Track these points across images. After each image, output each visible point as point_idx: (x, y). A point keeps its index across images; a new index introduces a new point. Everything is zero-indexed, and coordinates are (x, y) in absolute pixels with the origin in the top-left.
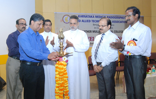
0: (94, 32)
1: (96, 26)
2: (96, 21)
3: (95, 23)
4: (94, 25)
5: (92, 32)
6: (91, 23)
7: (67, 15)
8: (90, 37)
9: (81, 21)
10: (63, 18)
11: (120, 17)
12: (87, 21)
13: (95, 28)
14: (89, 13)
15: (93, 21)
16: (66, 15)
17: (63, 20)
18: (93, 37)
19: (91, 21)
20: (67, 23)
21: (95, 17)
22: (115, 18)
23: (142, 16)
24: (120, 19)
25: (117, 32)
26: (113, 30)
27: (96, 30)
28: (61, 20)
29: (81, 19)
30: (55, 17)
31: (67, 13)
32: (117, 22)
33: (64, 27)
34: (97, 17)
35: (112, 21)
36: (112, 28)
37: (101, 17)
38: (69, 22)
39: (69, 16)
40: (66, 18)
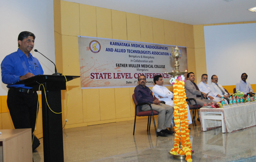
0: (130, 66)
1: (132, 59)
2: (132, 51)
3: (131, 54)
4: (130, 56)
5: (128, 66)
6: (127, 54)
7: (96, 41)
8: (126, 74)
9: (114, 50)
10: (90, 44)
11: (161, 48)
12: (122, 51)
13: (132, 61)
14: (124, 40)
15: (129, 51)
17: (90, 47)
18: (130, 74)
19: (127, 51)
20: (95, 52)
21: (130, 45)
22: (154, 47)
23: (184, 47)
24: (160, 49)
25: (157, 66)
26: (153, 64)
27: (133, 63)
28: (87, 48)
29: (114, 47)
30: (79, 42)
31: (95, 38)
32: (157, 53)
33: (92, 58)
34: (133, 45)
35: (151, 53)
36: (152, 62)
37: (138, 46)
38: (99, 51)
39: (98, 42)
40: (95, 45)
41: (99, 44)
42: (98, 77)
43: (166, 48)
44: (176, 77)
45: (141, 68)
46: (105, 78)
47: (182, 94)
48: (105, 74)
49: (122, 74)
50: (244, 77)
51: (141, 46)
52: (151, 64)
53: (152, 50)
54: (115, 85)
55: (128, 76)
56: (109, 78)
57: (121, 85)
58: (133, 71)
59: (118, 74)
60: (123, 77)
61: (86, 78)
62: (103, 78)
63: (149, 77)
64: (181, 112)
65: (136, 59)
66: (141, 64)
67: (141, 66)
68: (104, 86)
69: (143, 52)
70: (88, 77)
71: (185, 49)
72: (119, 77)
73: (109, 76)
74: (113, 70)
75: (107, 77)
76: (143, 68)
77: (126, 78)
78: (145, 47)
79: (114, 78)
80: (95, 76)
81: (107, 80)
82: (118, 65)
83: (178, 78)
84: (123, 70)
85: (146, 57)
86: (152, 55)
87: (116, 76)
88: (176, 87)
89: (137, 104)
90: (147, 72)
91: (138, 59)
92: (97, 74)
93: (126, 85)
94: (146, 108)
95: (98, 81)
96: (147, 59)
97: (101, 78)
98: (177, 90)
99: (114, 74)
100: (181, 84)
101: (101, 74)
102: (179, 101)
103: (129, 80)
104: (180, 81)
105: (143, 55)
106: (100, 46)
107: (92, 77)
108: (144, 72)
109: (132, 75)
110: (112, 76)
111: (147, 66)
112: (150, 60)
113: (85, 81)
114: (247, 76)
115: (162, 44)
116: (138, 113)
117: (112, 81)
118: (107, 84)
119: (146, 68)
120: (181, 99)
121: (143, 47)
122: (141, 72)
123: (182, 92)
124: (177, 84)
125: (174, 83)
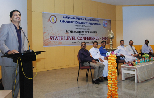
0: (75, 32)
1: (77, 27)
2: (77, 22)
3: (76, 24)
4: (75, 26)
5: (74, 32)
6: (73, 24)
7: (54, 16)
8: (72, 37)
9: (65, 22)
10: (50, 18)
12: (71, 22)
14: (71, 15)
15: (75, 22)
16: (52, 15)
17: (50, 20)
18: (75, 37)
19: (73, 22)
20: (53, 23)
21: (76, 18)
22: (91, 20)
23: (110, 20)
24: (94, 21)
25: (92, 32)
26: (90, 31)
27: (77, 30)
28: (48, 20)
29: (65, 20)
30: (43, 16)
31: (53, 13)
32: (92, 24)
33: (51, 26)
34: (77, 18)
35: (89, 23)
36: (89, 29)
37: (81, 19)
38: (55, 22)
39: (55, 16)
40: (53, 18)
41: (56, 18)
42: (55, 39)
43: (98, 21)
44: (110, 52)
45: (82, 33)
46: (59, 40)
47: (114, 64)
48: (59, 37)
49: (70, 37)
50: (147, 42)
51: (82, 19)
52: (88, 30)
53: (89, 22)
54: (65, 44)
55: (73, 38)
56: (61, 40)
57: (69, 45)
58: (77, 35)
59: (67, 37)
60: (70, 39)
61: (47, 39)
62: (57, 40)
63: (87, 39)
64: (113, 76)
65: (79, 27)
66: (82, 30)
67: (82, 32)
68: (58, 45)
69: (83, 23)
70: (48, 39)
71: (110, 21)
72: (68, 39)
73: (61, 38)
74: (64, 34)
75: (60, 39)
76: (83, 33)
77: (72, 40)
78: (85, 19)
79: (65, 40)
80: (53, 38)
81: (60, 41)
82: (68, 32)
83: (112, 53)
84: (71, 35)
85: (85, 26)
86: (89, 25)
87: (66, 38)
88: (110, 59)
89: (80, 61)
90: (85, 36)
91: (81, 27)
92: (54, 37)
93: (72, 44)
94: (86, 64)
95: (54, 42)
96: (86, 28)
97: (56, 40)
98: (111, 61)
99: (65, 37)
100: (114, 57)
101: (56, 37)
102: (112, 69)
103: (74, 41)
104: (113, 55)
105: (83, 25)
106: (56, 19)
107: (51, 39)
108: (84, 36)
109: (76, 38)
110: (64, 38)
111: (86, 32)
112: (88, 28)
113: (46, 41)
114: (148, 42)
115: (96, 18)
116: (81, 67)
117: (64, 42)
118: (60, 44)
119: (85, 34)
120: (113, 67)
121: (83, 19)
122: (82, 36)
123: (114, 63)
124: (111, 57)
125: (109, 56)
